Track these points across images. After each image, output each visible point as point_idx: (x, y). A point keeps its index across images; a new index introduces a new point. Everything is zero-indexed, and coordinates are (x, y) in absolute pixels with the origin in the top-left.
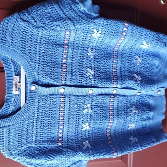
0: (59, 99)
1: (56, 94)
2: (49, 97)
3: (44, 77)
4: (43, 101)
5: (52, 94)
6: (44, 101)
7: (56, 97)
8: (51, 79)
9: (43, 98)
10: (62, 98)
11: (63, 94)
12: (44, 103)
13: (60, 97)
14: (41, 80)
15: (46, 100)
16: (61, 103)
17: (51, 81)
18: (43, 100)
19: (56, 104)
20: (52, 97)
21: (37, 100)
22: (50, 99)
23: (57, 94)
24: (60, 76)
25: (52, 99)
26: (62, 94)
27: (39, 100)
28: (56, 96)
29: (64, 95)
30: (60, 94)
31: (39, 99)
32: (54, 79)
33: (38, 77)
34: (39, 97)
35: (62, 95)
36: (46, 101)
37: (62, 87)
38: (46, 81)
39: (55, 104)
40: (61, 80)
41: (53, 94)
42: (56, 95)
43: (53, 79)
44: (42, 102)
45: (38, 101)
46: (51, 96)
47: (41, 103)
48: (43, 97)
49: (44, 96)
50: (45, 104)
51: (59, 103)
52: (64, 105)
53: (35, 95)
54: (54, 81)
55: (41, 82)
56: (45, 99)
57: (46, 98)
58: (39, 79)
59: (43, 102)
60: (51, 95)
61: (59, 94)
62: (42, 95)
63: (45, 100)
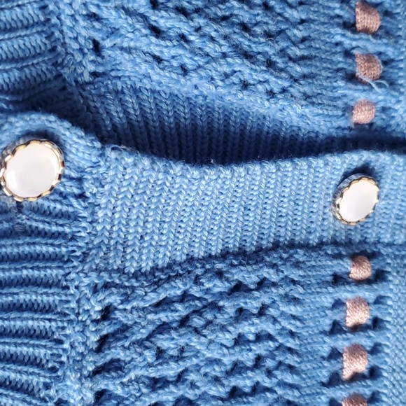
0: (327, 301)
1: (292, 245)
2: (219, 286)
3: (156, 32)
4: (164, 342)
5: (250, 248)
6: (167, 343)
7: (295, 274)
8: (247, 56)
9: (153, 298)
10: (359, 282)
11: (357, 238)
12: (171, 370)
13: (339, 280)
14: (132, 69)
15: (197, 322)
16: (341, 343)
17: (245, 86)
18: (163, 328)
19: (291, 360)
20: (262, 284)
21: (82, 338)
22: (241, 314)
23: (306, 246)
24: (338, 34)
25: (253, 305)
26: (349, 243)
27: (106, 329)
28: (297, 265)
29: (372, 256)
30: (335, 243)
31: (107, 313)
32: (280, 63)
33: (84, 30)
34: (114, 299)
35: (353, 257)
36: (195, 341)
37: (355, 159)
38: (184, 87)
39: (291, 368)
40: (352, 78)
41: (259, 249)
42: (300, 255)
43: (270, 64)
44: (150, 356)
45: (104, 342)
46: (249, 276)
47: (142, 365)
48: (157, 284)
49: (170, 272)
50: (180, 378)
51: (325, 350)
52: (374, 361)
53: (54, 273)
54: (276, 84)
55: (130, 100)
56: (182, 310)
57: (185, 297)
58: (97, 48)
59: (160, 353)
60: (245, 256)
61: (321, 244)
62: (147, 266)
63: (184, 322)
